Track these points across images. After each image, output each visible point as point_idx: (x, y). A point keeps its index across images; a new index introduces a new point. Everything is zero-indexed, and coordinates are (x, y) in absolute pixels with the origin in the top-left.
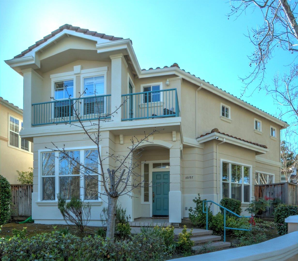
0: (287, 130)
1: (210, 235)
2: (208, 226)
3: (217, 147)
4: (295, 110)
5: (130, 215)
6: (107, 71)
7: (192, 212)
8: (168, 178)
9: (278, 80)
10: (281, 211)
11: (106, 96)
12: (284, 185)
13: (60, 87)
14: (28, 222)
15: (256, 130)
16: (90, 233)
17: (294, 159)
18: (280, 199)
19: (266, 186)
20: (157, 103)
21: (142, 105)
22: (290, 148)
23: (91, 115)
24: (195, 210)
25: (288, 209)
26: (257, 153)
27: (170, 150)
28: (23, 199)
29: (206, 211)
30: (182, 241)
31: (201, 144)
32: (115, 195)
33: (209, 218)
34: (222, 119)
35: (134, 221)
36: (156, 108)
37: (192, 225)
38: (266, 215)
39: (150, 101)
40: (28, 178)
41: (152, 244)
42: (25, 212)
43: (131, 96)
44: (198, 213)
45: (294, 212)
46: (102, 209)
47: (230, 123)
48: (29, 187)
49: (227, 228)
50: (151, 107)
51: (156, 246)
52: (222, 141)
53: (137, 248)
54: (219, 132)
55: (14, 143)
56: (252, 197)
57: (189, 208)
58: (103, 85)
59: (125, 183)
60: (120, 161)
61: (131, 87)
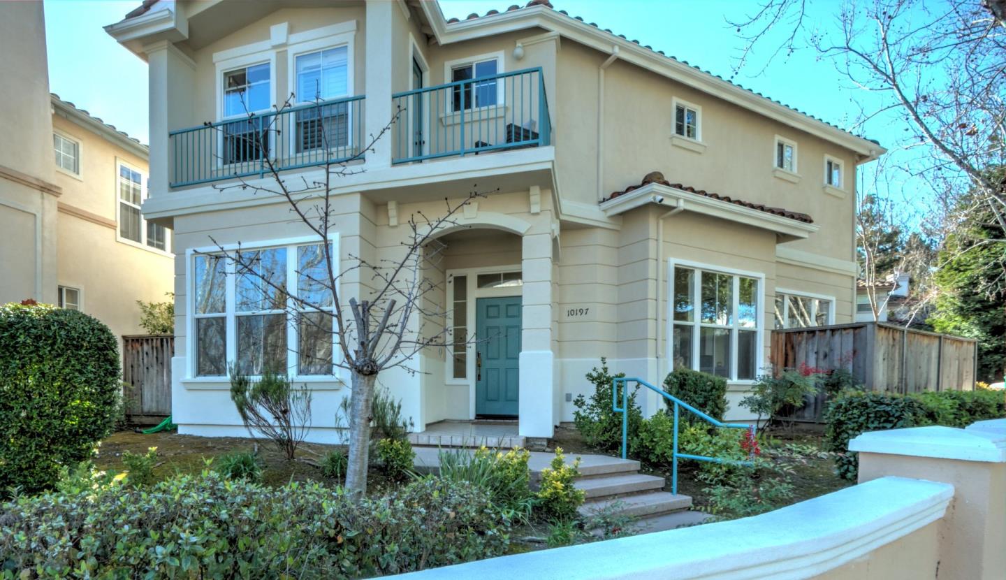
0: (879, 165)
1: (633, 474)
2: (629, 446)
3: (658, 224)
4: (906, 102)
5: (411, 418)
6: (354, 33)
7: (585, 407)
8: (519, 316)
9: (853, 16)
10: (846, 410)
11: (353, 100)
12: (863, 330)
13: (239, 85)
14: (164, 430)
15: (779, 168)
16: (311, 462)
17: (903, 248)
18: (851, 372)
19: (805, 333)
20: (488, 110)
21: (446, 117)
22: (891, 217)
23: (313, 152)
24: (592, 402)
25: (870, 404)
26: (781, 237)
27: (524, 239)
28: (153, 371)
29: (622, 408)
30: (550, 491)
31: (612, 217)
32: (370, 369)
33: (630, 425)
34: (674, 143)
35: (427, 430)
36: (484, 125)
37: (582, 442)
38: (804, 417)
39: (468, 106)
40: (165, 320)
41: (455, 508)
42: (158, 405)
43: (419, 95)
44: (600, 411)
45: (887, 412)
46: (341, 401)
47: (700, 153)
48: (167, 342)
49: (683, 455)
50: (472, 122)
51: (466, 515)
52: (672, 208)
53: (414, 518)
54: (666, 183)
55: (130, 232)
56: (762, 365)
57: (575, 397)
58: (346, 70)
59: (396, 334)
60: (385, 277)
61: (418, 71)
